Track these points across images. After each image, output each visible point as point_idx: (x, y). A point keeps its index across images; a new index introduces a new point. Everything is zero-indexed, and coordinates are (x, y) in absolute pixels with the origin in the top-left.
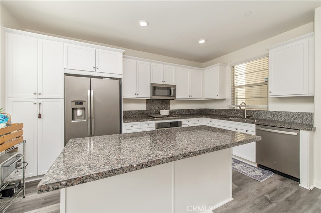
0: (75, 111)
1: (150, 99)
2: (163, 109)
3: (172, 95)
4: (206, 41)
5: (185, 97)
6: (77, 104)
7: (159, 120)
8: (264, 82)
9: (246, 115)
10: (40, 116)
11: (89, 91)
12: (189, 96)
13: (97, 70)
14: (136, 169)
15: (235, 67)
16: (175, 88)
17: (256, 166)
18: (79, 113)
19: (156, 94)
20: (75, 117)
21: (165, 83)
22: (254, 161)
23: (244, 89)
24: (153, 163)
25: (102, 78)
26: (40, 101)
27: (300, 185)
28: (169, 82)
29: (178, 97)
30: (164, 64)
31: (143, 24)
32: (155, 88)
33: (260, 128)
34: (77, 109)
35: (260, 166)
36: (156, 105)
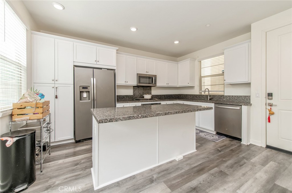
0: (82, 93)
1: (136, 85)
2: (146, 94)
3: (153, 83)
4: (179, 42)
5: (165, 85)
6: (83, 88)
7: (144, 102)
8: (222, 73)
9: (209, 98)
10: (56, 97)
11: (92, 79)
12: (167, 84)
13: (98, 63)
14: (141, 118)
15: (202, 61)
16: (156, 77)
17: (215, 134)
18: (85, 95)
19: (141, 82)
20: (82, 98)
21: (148, 74)
22: (213, 130)
23: (209, 78)
24: (149, 116)
25: (101, 69)
26: (57, 86)
27: (241, 143)
28: (151, 73)
29: (159, 84)
30: (147, 58)
31: (134, 29)
32: (140, 77)
33: (217, 106)
34: (83, 92)
35: (218, 133)
36: (141, 91)
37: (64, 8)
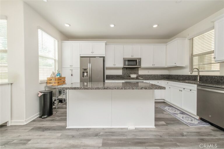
0: (84, 73)
1: (123, 67)
3: (138, 65)
5: (150, 66)
6: (84, 70)
7: (127, 80)
10: (72, 75)
11: (89, 64)
12: (153, 65)
13: (93, 54)
15: (194, 39)
16: (141, 60)
17: (198, 119)
18: (85, 74)
20: (84, 76)
21: (133, 57)
22: (196, 114)
25: (95, 57)
26: (72, 69)
28: (135, 56)
29: (143, 65)
30: (132, 45)
32: (125, 61)
33: (200, 88)
34: (84, 72)
35: (202, 119)
36: (128, 71)
37: (70, 25)
